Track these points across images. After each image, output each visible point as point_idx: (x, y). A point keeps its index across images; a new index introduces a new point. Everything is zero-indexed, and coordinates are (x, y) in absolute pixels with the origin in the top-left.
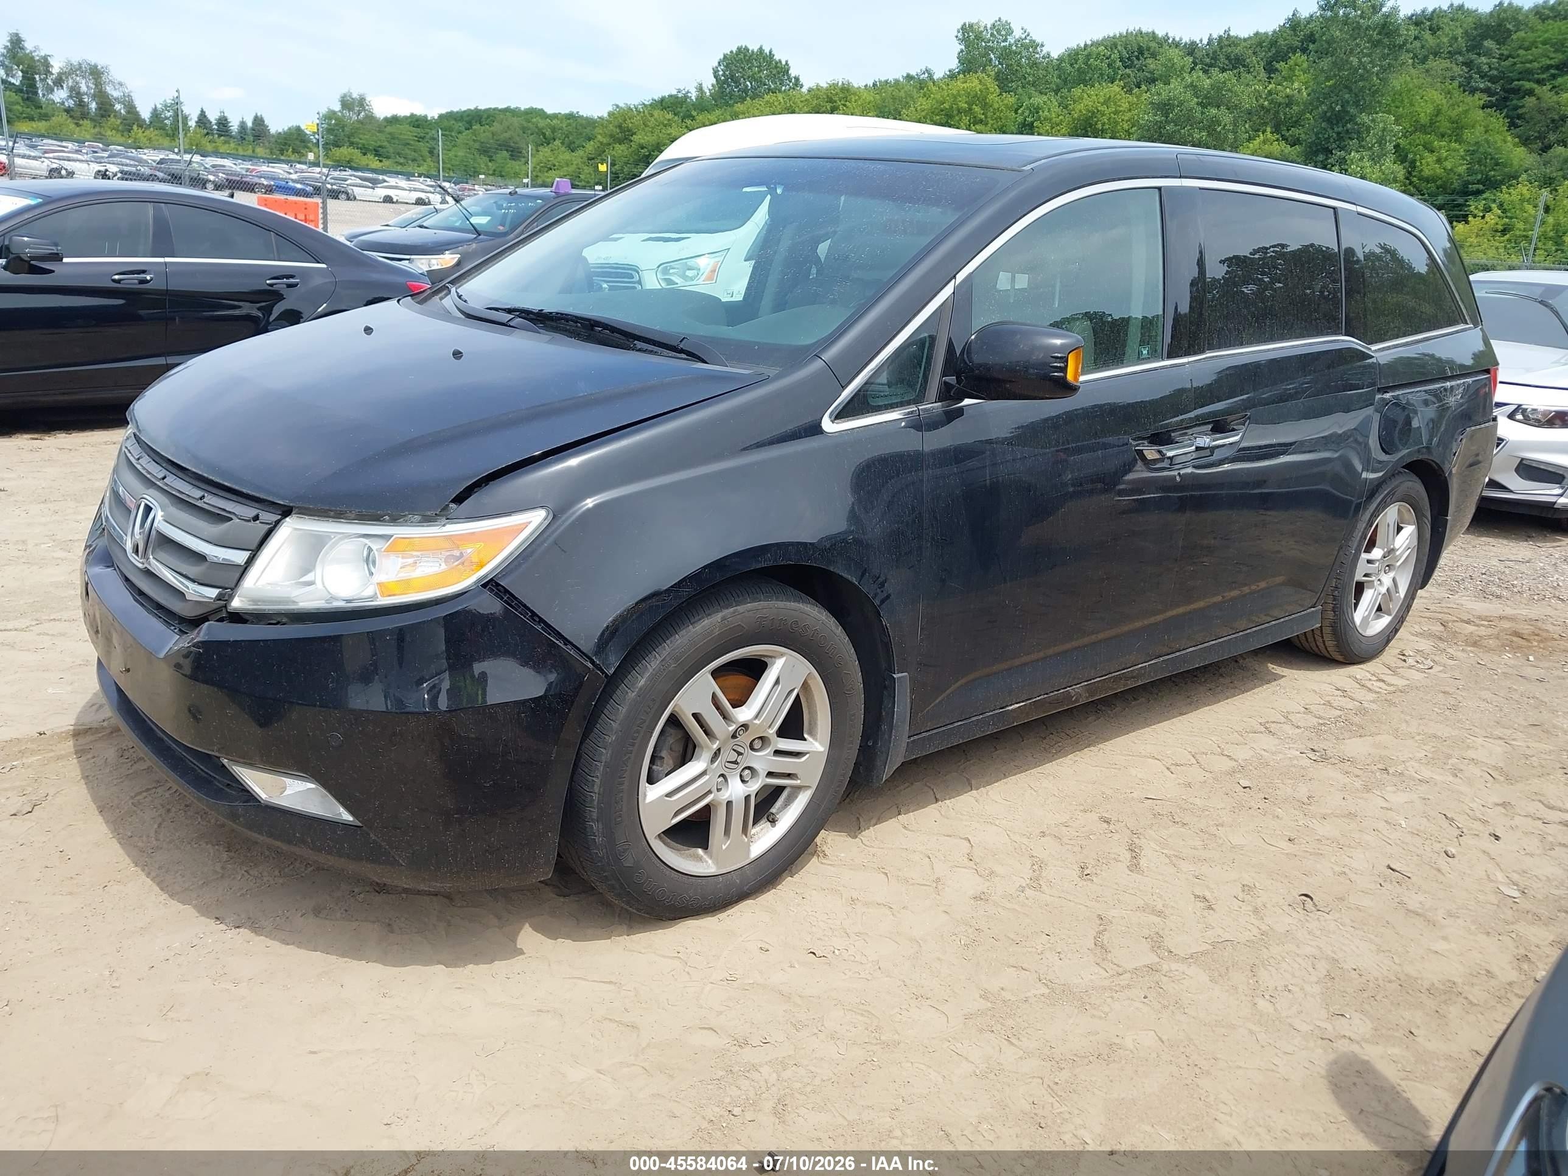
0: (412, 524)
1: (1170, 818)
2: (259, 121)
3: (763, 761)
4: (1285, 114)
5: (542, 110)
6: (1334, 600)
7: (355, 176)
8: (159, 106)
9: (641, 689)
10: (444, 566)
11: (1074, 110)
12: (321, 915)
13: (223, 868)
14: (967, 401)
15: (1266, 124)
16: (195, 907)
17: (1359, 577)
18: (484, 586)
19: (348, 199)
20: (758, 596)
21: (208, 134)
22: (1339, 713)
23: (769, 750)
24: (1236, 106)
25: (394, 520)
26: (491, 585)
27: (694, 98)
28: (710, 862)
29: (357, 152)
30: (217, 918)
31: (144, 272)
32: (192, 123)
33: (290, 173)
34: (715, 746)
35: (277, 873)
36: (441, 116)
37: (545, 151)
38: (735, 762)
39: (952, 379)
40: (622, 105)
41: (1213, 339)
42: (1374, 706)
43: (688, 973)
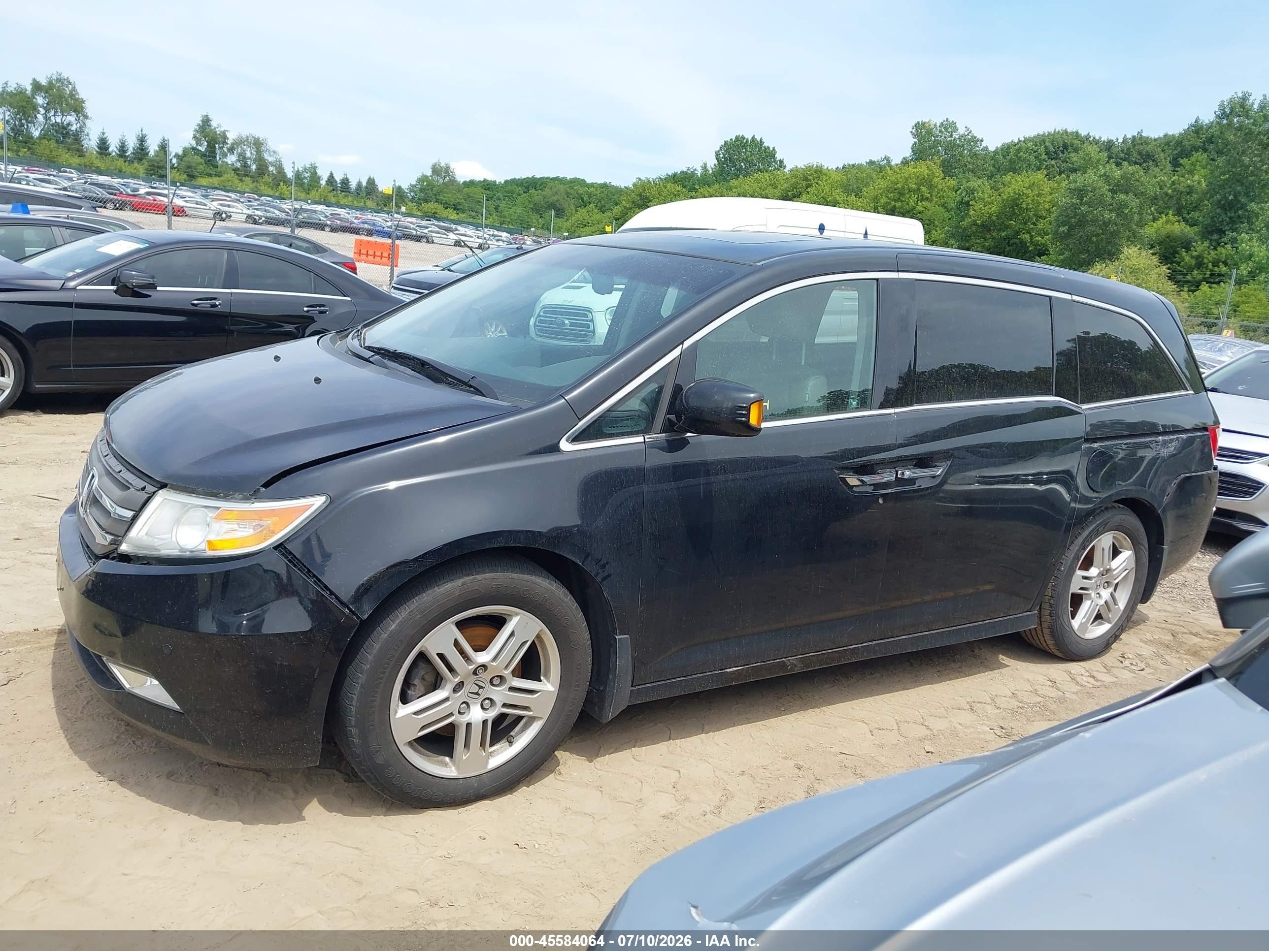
0: (236, 500)
1: (853, 770)
2: (371, 182)
3: (500, 694)
4: (1186, 200)
5: (583, 180)
6: (1051, 607)
7: (436, 226)
8: (300, 169)
9: (391, 632)
10: (251, 531)
11: (1003, 192)
12: (172, 778)
13: (118, 737)
14: (689, 434)
15: (1169, 208)
16: (88, 762)
17: (1074, 588)
18: (276, 548)
19: (428, 242)
20: (496, 568)
21: (333, 190)
22: (1040, 699)
23: (505, 687)
24: (1142, 193)
25: (225, 497)
26: (280, 547)
27: (699, 175)
28: (453, 768)
29: (440, 207)
30: (99, 773)
31: (215, 299)
32: (323, 182)
33: (387, 221)
34: (457, 680)
35: (154, 745)
36: (506, 182)
37: (583, 211)
38: (477, 694)
39: (672, 417)
40: (643, 178)
41: (922, 395)
42: (1074, 697)
43: (417, 848)
